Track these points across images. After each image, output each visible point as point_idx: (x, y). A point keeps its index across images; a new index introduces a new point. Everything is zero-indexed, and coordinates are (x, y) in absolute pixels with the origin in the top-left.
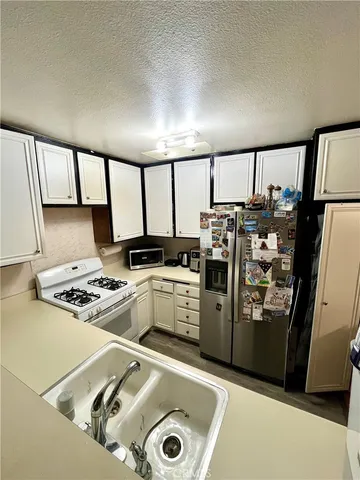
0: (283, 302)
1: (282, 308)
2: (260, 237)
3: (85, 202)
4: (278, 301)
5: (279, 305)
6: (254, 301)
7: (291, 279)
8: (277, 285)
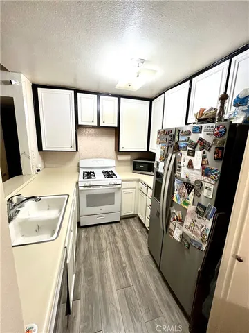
0: (200, 232)
1: (198, 239)
2: (188, 155)
3: (102, 124)
4: (195, 229)
5: (197, 234)
6: (177, 219)
7: (212, 209)
8: (197, 212)
